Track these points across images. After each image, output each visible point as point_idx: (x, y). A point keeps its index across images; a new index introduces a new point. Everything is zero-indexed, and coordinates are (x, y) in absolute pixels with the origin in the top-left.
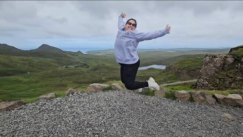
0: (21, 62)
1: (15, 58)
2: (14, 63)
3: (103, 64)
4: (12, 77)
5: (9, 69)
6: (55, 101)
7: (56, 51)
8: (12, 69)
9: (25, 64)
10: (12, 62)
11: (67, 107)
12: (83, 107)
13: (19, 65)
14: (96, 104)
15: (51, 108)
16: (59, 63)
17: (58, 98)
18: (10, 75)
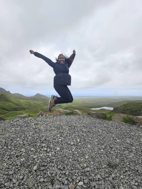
0: (25, 103)
1: (22, 101)
2: (21, 104)
3: (71, 106)
4: (19, 111)
5: (19, 107)
6: (26, 119)
7: (44, 97)
8: (20, 107)
9: (27, 104)
10: (20, 103)
11: (33, 124)
12: (46, 125)
13: (23, 105)
14: (58, 123)
15: (20, 124)
16: (45, 104)
17: (29, 118)
18: (18, 110)
